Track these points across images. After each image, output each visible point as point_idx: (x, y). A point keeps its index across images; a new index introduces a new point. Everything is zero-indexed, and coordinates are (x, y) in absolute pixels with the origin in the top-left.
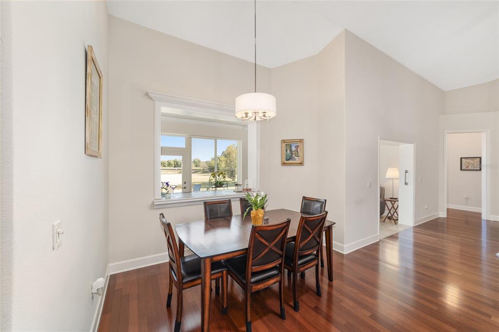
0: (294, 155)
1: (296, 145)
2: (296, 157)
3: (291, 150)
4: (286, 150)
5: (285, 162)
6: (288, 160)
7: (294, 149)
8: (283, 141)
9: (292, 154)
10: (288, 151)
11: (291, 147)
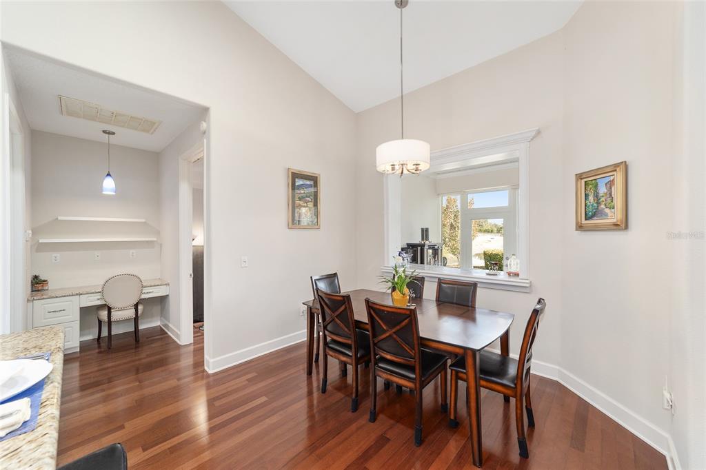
0: (603, 206)
1: (607, 180)
2: (607, 211)
3: (597, 196)
4: (586, 196)
5: (584, 222)
6: (591, 218)
7: (602, 190)
8: (580, 177)
9: (598, 203)
10: (591, 198)
11: (596, 186)
